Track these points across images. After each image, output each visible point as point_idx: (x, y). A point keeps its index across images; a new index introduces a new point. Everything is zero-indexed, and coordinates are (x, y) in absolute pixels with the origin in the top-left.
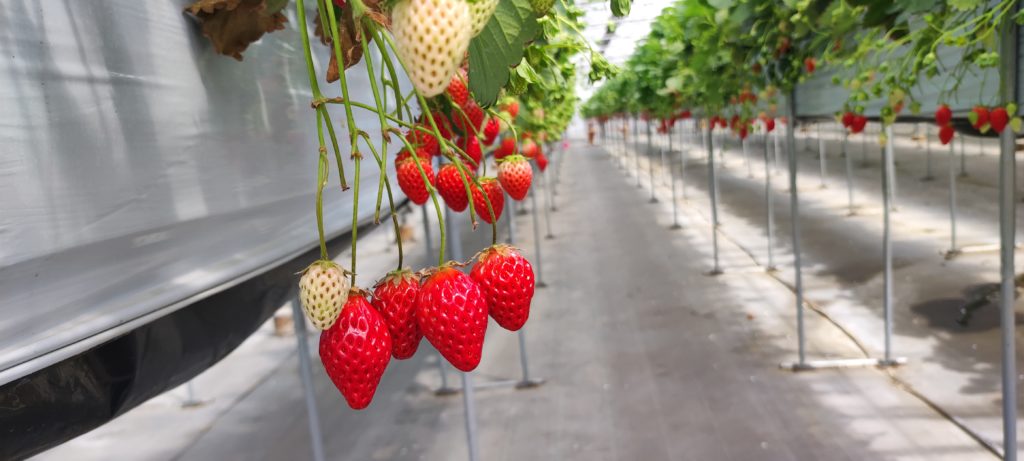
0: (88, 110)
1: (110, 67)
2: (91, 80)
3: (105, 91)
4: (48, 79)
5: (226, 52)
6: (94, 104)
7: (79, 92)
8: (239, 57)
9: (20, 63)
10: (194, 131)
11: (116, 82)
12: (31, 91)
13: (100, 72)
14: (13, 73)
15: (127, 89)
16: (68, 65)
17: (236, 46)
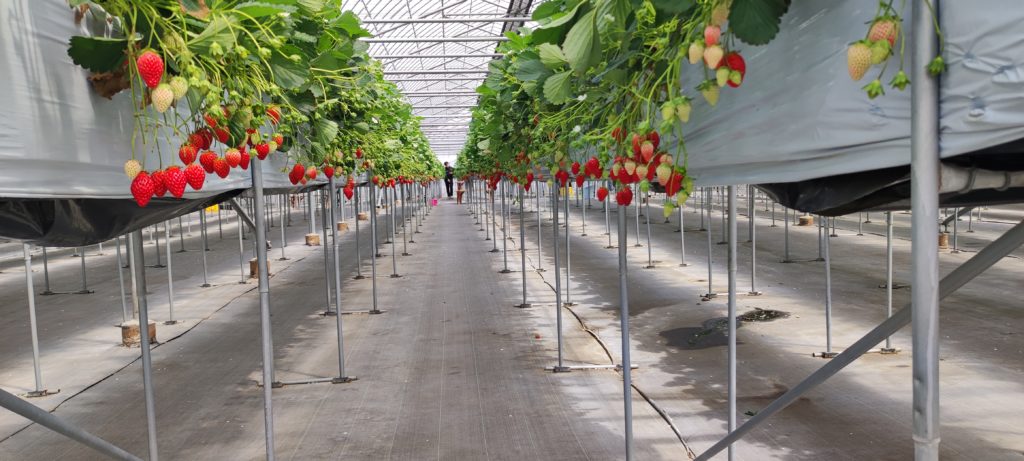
0: (51, 113)
1: (59, 98)
2: (53, 103)
3: (57, 107)
4: (40, 101)
5: (104, 96)
6: (54, 111)
7: (48, 106)
8: (110, 99)
9: (33, 95)
10: (87, 126)
11: (60, 104)
12: (35, 104)
13: (56, 100)
14: (31, 98)
15: (65, 107)
16: (47, 97)
17: (109, 93)
